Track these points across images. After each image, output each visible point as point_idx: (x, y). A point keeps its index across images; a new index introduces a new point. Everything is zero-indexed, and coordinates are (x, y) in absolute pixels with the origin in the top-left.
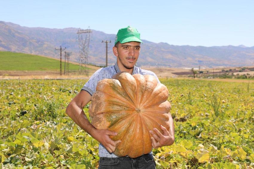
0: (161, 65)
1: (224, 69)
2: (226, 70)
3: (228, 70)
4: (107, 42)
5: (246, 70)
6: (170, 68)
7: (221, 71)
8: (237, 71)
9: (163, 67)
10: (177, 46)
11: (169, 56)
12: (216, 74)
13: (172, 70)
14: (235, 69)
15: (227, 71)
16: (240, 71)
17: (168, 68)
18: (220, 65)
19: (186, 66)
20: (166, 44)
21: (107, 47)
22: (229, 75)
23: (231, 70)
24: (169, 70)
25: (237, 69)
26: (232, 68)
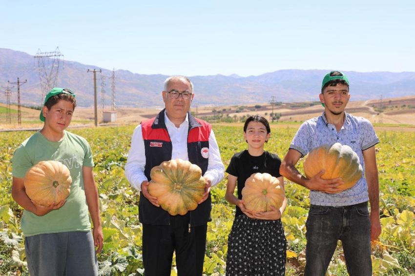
0: (121, 104)
1: (216, 109)
2: (217, 110)
3: (221, 109)
4: (94, 72)
5: (244, 110)
6: (135, 109)
7: (211, 111)
8: (233, 112)
9: (125, 107)
10: (145, 75)
11: (133, 91)
12: (204, 116)
13: (140, 112)
14: (230, 109)
15: (219, 112)
16: (237, 112)
17: (132, 108)
18: (206, 103)
19: (159, 105)
20: (128, 71)
21: (95, 79)
22: (223, 117)
23: (224, 110)
24: (135, 112)
25: (233, 109)
26: (227, 107)
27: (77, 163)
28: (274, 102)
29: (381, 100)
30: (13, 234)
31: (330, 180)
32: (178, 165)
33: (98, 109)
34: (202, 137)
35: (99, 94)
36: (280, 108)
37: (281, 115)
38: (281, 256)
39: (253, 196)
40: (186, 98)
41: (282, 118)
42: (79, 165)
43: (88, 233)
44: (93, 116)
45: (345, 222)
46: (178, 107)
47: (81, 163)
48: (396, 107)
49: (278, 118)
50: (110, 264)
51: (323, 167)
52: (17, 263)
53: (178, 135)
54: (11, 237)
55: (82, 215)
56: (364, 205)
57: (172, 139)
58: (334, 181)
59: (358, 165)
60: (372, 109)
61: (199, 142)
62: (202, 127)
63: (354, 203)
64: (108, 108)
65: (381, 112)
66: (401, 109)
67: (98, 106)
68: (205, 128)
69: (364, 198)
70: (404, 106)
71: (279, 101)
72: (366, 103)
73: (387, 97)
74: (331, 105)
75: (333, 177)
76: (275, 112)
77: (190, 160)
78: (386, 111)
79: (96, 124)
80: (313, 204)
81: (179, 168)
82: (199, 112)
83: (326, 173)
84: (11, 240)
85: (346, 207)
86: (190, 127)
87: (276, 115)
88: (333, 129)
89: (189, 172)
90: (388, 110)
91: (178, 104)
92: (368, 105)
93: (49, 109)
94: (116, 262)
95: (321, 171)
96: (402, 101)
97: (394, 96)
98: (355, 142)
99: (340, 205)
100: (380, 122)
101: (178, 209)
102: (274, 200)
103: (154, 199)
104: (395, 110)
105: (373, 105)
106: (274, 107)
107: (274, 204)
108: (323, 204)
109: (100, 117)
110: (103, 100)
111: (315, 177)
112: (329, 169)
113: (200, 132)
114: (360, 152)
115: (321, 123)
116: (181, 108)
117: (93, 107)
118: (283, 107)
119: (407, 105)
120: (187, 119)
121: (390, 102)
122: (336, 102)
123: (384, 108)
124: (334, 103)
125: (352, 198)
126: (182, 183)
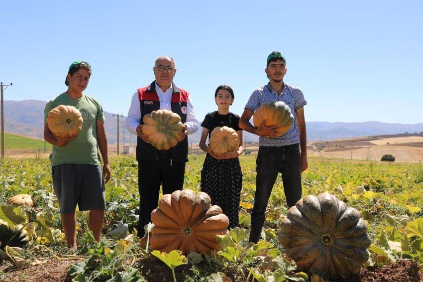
4: (118, 116)
21: (118, 122)
27: (90, 116)
28: (246, 141)
29: (321, 141)
30: (50, 194)
31: (271, 126)
32: (164, 113)
33: (120, 145)
34: (182, 100)
35: (121, 135)
36: (251, 146)
37: (251, 151)
38: (237, 185)
39: (217, 143)
40: (169, 71)
41: (252, 153)
42: (93, 118)
43: (98, 167)
44: (116, 150)
45: (284, 157)
46: (163, 78)
47: (94, 116)
48: (332, 146)
49: (250, 153)
50: (118, 203)
51: (266, 117)
52: (51, 209)
53: (165, 97)
54: (48, 195)
55: (94, 154)
56: (297, 145)
57: (160, 100)
58: (275, 126)
59: (290, 114)
60: (315, 147)
61: (180, 103)
62: (182, 93)
63: (290, 144)
64: (127, 144)
65: (321, 149)
66: (335, 148)
67: (120, 143)
68: (184, 93)
69: (297, 140)
70: (337, 145)
71: (250, 141)
72: (311, 143)
73: (324, 140)
74: (273, 75)
75: (273, 124)
76: (247, 148)
77: (172, 111)
78: (324, 149)
79: (118, 154)
80: (262, 145)
81: (165, 116)
82: (193, 148)
83: (268, 121)
84: (48, 197)
85: (284, 147)
86: (173, 92)
87: (248, 150)
88: (275, 94)
89: (171, 117)
90: (326, 148)
91: (164, 75)
92: (312, 144)
93: (72, 76)
94: (122, 202)
95: (265, 121)
96: (336, 142)
97: (330, 138)
98: (290, 103)
99: (280, 145)
100: (321, 156)
101: (163, 144)
102: (233, 143)
103: (145, 137)
104: (331, 148)
105: (316, 144)
106: (247, 145)
107: (233, 146)
108: (268, 145)
109: (121, 150)
110: (124, 138)
111: (261, 126)
112: (270, 118)
113: (181, 96)
114: (294, 111)
115: (267, 89)
116: (166, 78)
117: (116, 144)
118: (252, 145)
119: (339, 145)
120: (171, 87)
121: (327, 142)
122: (277, 73)
123: (324, 147)
124: (275, 74)
125: (289, 141)
126: (166, 125)
